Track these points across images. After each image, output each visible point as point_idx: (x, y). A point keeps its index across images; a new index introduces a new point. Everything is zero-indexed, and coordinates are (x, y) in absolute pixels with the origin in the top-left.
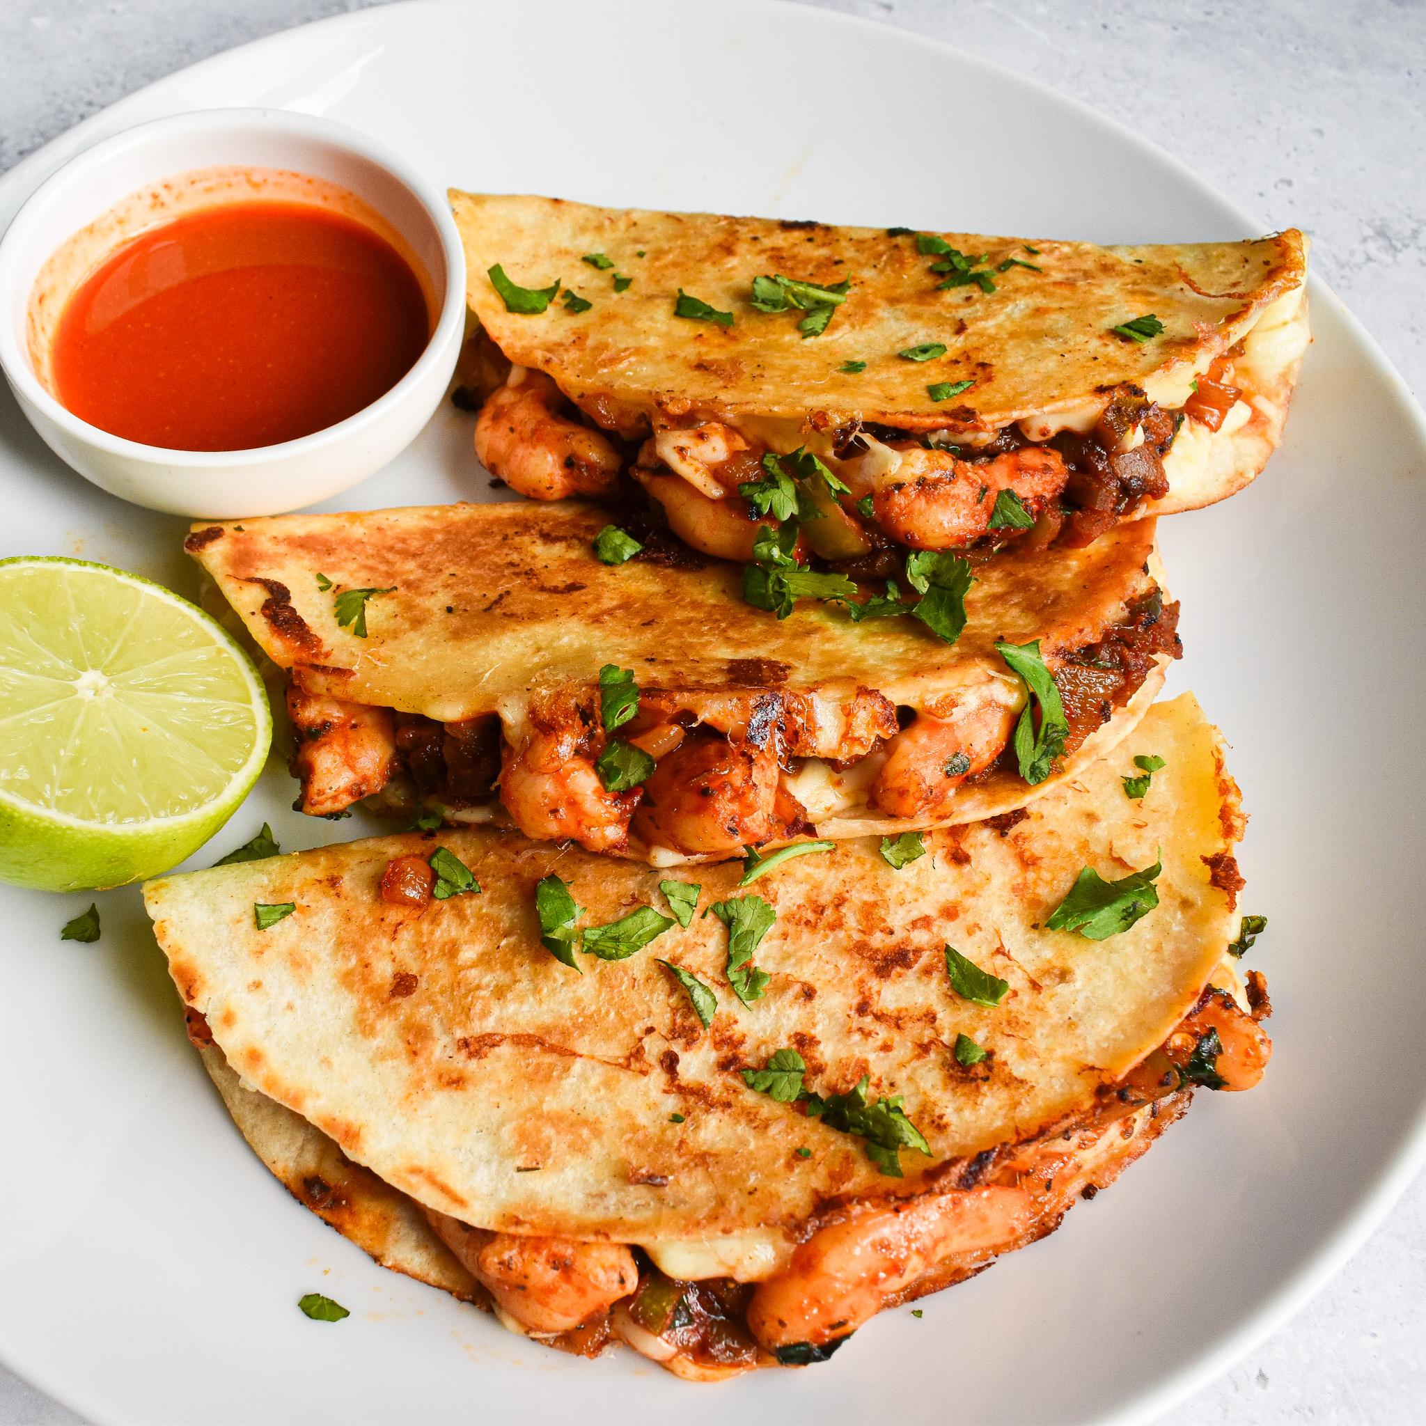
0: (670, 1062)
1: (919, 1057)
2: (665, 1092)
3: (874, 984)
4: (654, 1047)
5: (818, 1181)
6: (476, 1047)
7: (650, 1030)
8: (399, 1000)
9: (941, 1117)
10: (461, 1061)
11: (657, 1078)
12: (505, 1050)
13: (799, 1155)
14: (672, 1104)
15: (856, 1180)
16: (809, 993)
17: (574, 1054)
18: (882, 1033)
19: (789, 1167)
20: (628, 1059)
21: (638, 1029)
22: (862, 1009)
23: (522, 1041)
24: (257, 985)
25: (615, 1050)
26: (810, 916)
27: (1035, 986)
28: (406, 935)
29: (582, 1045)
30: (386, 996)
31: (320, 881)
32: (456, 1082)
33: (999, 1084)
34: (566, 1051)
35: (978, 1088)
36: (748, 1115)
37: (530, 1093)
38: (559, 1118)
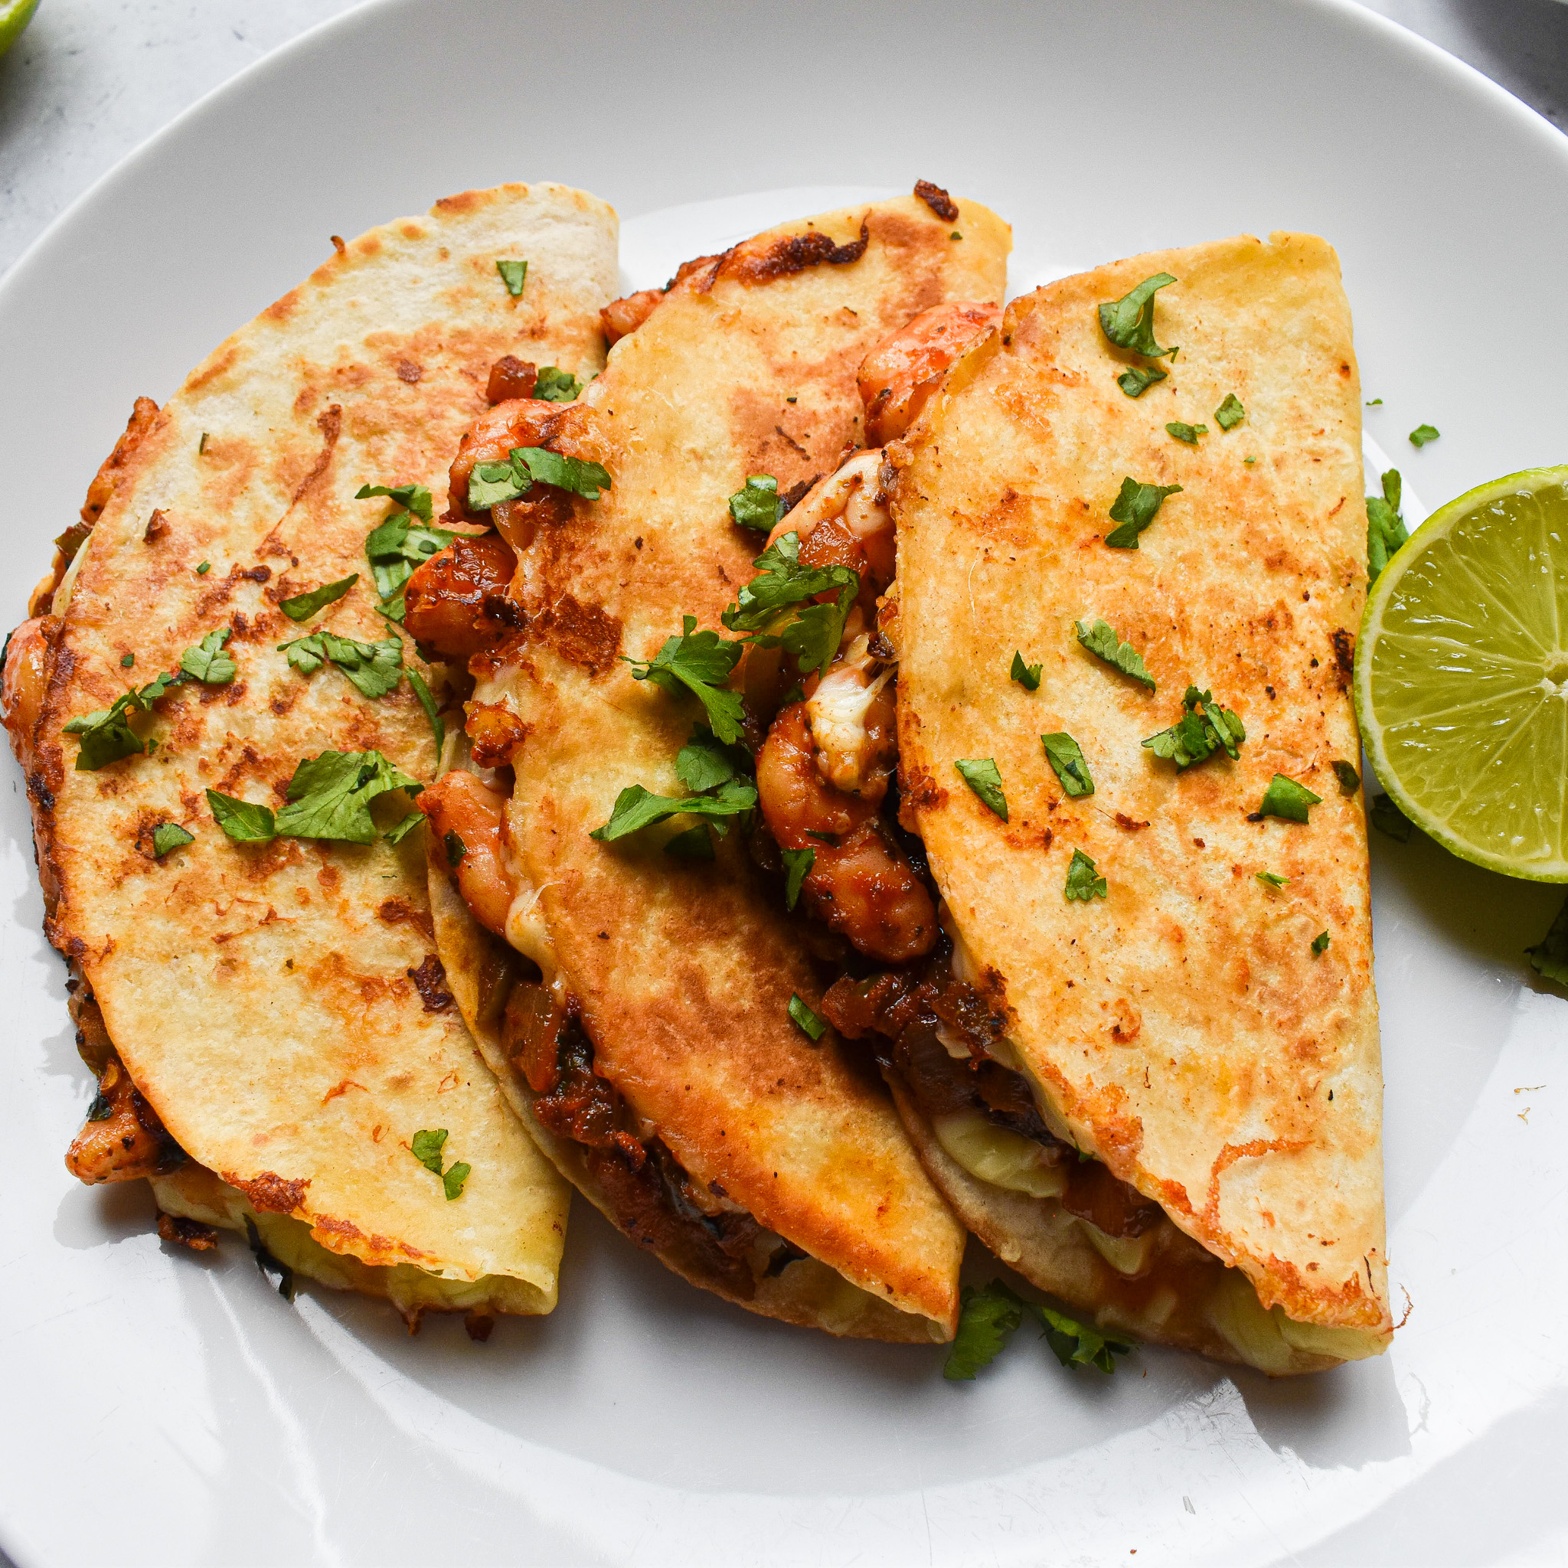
0: (260, 575)
1: (183, 794)
2: (236, 565)
3: (273, 776)
4: (278, 566)
5: (93, 665)
6: (330, 424)
7: (295, 563)
8: (397, 365)
10: (323, 407)
11: (249, 564)
12: (319, 443)
13: (128, 661)
14: (221, 570)
15: (79, 692)
16: (280, 708)
17: (296, 499)
18: (220, 774)
19: (119, 646)
20: (276, 540)
21: (301, 558)
22: (250, 755)
23: (326, 458)
24: (445, 255)
25: (287, 534)
26: (362, 736)
27: (223, 939)
28: (463, 385)
29: (303, 507)
30: (405, 356)
31: (543, 321)
32: (304, 401)
33: (127, 856)
34: (303, 492)
35: (132, 835)
36: (188, 629)
37: (268, 459)
38: (242, 480)
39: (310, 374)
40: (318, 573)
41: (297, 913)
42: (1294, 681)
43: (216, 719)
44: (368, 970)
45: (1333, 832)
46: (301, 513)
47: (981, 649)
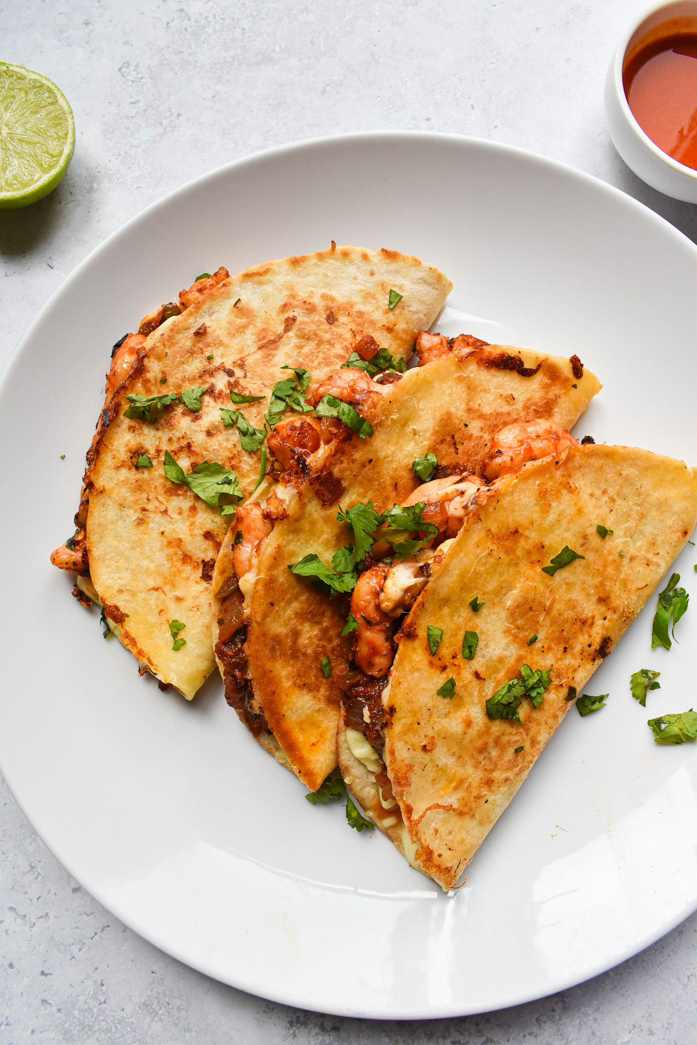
0: (230, 373)
1: (158, 447)
2: (223, 363)
3: (193, 459)
4: (239, 373)
5: (150, 376)
6: (290, 323)
7: (245, 377)
8: (328, 312)
9: (134, 431)
10: (290, 314)
11: (229, 366)
12: (280, 328)
13: (164, 381)
14: (217, 362)
15: (140, 385)
16: (209, 434)
17: (260, 348)
18: (175, 447)
19: (163, 373)
20: (243, 362)
21: (249, 375)
22: (189, 446)
23: (280, 337)
24: (372, 274)
25: (250, 361)
26: (233, 462)
27: (144, 510)
28: (348, 336)
29: (261, 353)
30: (333, 310)
31: (394, 325)
32: (285, 307)
33: (125, 460)
34: (263, 347)
35: (131, 452)
36: (192, 380)
37: (259, 324)
38: (245, 327)
39: (293, 296)
40: (251, 387)
41: (175, 515)
42: (578, 648)
43: (183, 423)
44: (189, 552)
45: (552, 712)
46: (259, 355)
47: (465, 587)
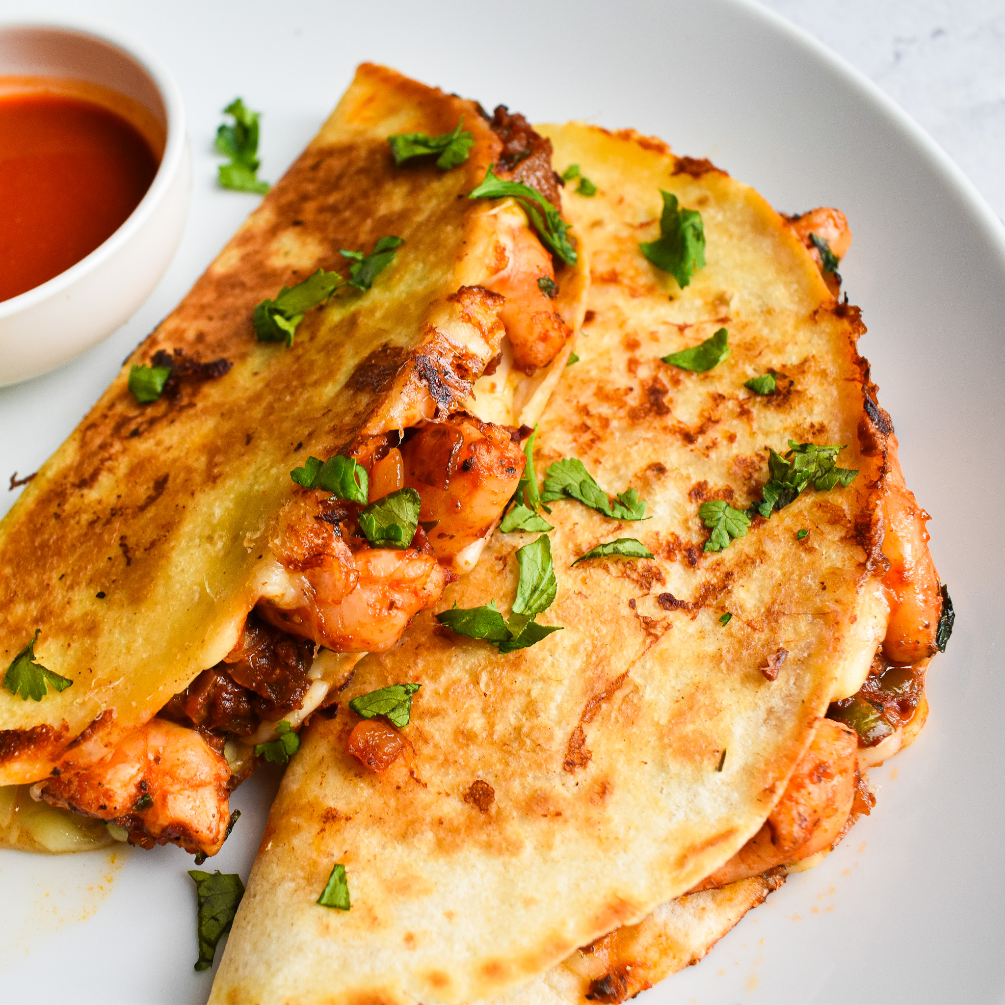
0: (668, 601)
1: (751, 421)
2: (693, 618)
4: (648, 608)
5: (835, 534)
7: (632, 604)
8: (493, 809)
9: (812, 426)
10: (581, 775)
11: (677, 618)
12: (592, 734)
13: (801, 539)
14: (706, 617)
15: (845, 507)
16: (658, 468)
17: (624, 676)
18: (715, 433)
19: (810, 550)
20: (649, 634)
21: (625, 611)
23: (589, 714)
24: (410, 938)
25: (634, 641)
28: (426, 772)
29: (617, 667)
30: (482, 817)
31: (323, 830)
32: (603, 789)
33: (800, 377)
34: (617, 681)
35: (798, 392)
36: (746, 563)
37: (644, 730)
38: (679, 716)
39: (589, 822)
40: (608, 585)
43: (719, 475)
46: (619, 662)
